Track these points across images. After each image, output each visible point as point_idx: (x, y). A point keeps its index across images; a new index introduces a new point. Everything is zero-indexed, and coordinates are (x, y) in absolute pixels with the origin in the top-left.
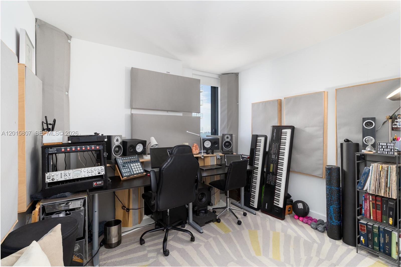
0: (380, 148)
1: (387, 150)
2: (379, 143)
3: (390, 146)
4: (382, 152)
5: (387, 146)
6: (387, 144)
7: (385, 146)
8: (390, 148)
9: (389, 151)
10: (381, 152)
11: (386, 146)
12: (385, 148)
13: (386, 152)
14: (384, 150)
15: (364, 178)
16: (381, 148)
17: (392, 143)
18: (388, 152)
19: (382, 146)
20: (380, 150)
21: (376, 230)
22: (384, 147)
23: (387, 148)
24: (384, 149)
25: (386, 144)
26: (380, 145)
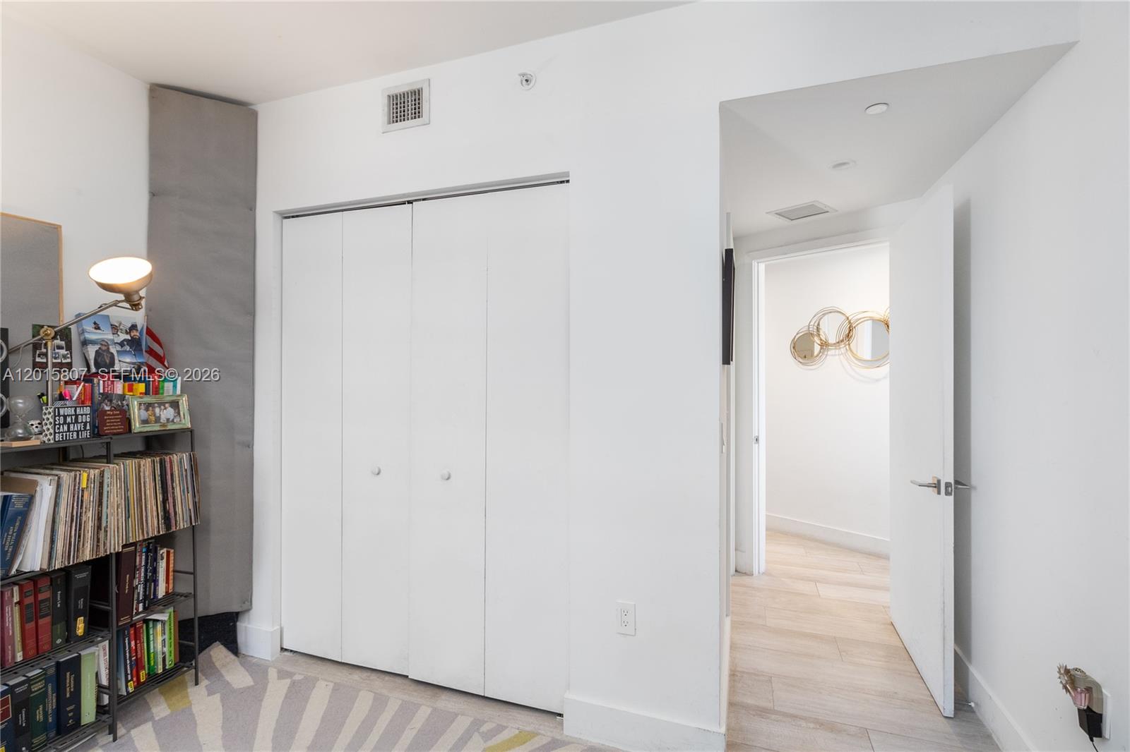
0: (59, 424)
1: (76, 429)
2: (58, 408)
3: (82, 415)
4: (66, 435)
5: (77, 416)
6: (75, 411)
7: (71, 415)
8: (82, 422)
9: (82, 431)
10: (62, 435)
11: (73, 417)
12: (72, 423)
13: (75, 434)
14: (69, 431)
15: (13, 532)
16: (63, 424)
17: (86, 407)
18: (78, 432)
19: (65, 417)
20: (61, 430)
21: (37, 685)
22: (69, 420)
23: (76, 421)
24: (69, 424)
25: (73, 409)
26: (59, 415)
